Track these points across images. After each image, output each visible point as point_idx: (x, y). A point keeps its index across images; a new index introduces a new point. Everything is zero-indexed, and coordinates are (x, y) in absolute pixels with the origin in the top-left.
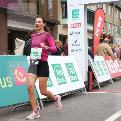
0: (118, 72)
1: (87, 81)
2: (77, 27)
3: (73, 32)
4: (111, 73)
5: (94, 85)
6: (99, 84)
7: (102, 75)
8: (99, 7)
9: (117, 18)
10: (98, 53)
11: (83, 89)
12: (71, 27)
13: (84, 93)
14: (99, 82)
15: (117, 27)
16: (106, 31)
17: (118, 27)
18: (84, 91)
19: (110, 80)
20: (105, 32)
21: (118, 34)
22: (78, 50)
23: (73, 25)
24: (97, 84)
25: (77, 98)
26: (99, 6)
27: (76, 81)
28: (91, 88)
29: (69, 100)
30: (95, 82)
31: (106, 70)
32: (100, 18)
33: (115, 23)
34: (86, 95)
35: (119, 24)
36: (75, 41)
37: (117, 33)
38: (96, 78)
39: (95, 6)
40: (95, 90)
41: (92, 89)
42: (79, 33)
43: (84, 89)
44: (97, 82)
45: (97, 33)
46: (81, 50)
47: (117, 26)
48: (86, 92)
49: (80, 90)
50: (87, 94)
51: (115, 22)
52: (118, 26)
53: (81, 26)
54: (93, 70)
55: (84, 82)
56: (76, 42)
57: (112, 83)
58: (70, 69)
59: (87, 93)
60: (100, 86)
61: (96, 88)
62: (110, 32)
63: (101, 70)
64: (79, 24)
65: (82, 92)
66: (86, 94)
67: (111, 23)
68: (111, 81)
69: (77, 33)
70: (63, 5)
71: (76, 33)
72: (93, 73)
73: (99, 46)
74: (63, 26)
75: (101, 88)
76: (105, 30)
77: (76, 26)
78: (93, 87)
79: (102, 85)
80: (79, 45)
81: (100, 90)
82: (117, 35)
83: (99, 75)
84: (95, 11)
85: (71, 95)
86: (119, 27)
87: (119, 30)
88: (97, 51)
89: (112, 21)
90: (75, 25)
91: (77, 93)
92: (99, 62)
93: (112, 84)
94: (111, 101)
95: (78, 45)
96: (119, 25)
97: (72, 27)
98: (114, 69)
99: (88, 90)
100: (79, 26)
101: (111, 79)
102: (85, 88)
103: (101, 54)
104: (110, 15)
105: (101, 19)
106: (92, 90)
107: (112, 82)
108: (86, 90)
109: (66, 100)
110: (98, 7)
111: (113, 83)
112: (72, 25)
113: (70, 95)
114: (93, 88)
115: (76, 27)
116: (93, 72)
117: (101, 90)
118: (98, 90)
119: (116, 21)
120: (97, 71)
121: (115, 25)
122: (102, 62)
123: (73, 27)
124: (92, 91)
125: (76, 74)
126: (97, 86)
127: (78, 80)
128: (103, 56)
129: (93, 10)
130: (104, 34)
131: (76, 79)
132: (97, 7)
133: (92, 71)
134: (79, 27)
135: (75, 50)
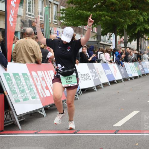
4: (42, 97)
5: (7, 120)
6: (18, 118)
10: (15, 59)
14: (18, 114)
15: (54, 7)
16: (33, 14)
17: (56, 6)
19: (39, 109)
20: (33, 16)
21: (56, 21)
24: (14, 118)
30: (10, 115)
31: (31, 90)
35: (59, 2)
37: (55, 19)
40: (10, 130)
41: (3, 129)
44: (13, 114)
47: (54, 4)
52: (57, 5)
54: (5, 91)
57: (43, 115)
60: (20, 122)
62: (43, 17)
63: (23, 91)
68: (41, 111)
72: (5, 97)
75: (21, 126)
76: (33, 12)
78: (5, 124)
83: (17, 101)
86: (60, 7)
87: (58, 12)
92: (18, 75)
93: (43, 118)
98: (47, 88)
101: (41, 108)
103: (22, 59)
106: (3, 131)
107: (44, 113)
111: (45, 116)
114: (5, 127)
116: (6, 94)
117: (21, 130)
118: (16, 130)
120: (14, 92)
121: (52, 3)
122: (24, 75)
126: (14, 122)
128: (25, 62)
130: (31, 20)
133: (4, 94)
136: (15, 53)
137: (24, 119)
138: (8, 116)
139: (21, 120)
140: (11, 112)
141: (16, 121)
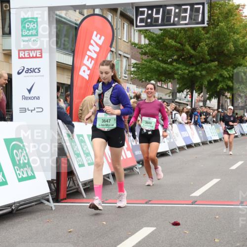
1: (55, 178)
2: (33, 57)
3: (23, 68)
4: (110, 161)
5: (70, 187)
6: (82, 185)
7: (90, 164)
9: (125, 39)
10: (81, 117)
11: (44, 197)
12: (19, 58)
13: (47, 205)
14: (81, 181)
15: (124, 60)
18: (48, 201)
21: (127, 76)
22: (34, 110)
23: (23, 52)
24: (78, 185)
25: (30, 216)
26: (86, 12)
27: (30, 179)
28: (63, 194)
29: (11, 223)
30: (73, 181)
32: (96, 36)
33: (120, 51)
34: (52, 209)
35: (129, 54)
36: (29, 89)
37: (125, 73)
38: (75, 172)
39: (78, 11)
40: (73, 198)
41: (65, 197)
42: (37, 71)
43: (48, 197)
44: (77, 180)
45: (84, 71)
46: (41, 110)
47: (125, 56)
48: (52, 204)
49: (39, 200)
50: (54, 208)
51: (122, 49)
52: (128, 58)
53: (41, 54)
54: (68, 154)
55: (48, 182)
56: (29, 91)
57: (111, 182)
58: (15, 151)
59: (55, 206)
60: (84, 189)
61: (74, 194)
63: (87, 154)
64: (38, 51)
65: (42, 203)
66: (52, 207)
67: (113, 52)
68: (109, 178)
69: (34, 71)
70: (4, 5)
71: (30, 71)
72: (68, 160)
74: (4, 54)
75: (86, 194)
77: (31, 56)
78: (67, 191)
79: (88, 188)
80: (38, 98)
81: (84, 197)
82: (125, 77)
83: (82, 165)
85: (17, 210)
86: (131, 61)
87: (128, 65)
88: (81, 112)
90: (29, 53)
91: (32, 206)
92: (82, 136)
93: (110, 185)
94: (104, 223)
95: (34, 98)
96: (129, 56)
97: (21, 56)
99: (56, 200)
100: (38, 56)
101: (108, 175)
102: (50, 195)
106: (65, 199)
107: (111, 180)
108: (53, 199)
109: (5, 222)
110: (84, 15)
111: (112, 183)
112: (21, 52)
113: (14, 212)
114: (68, 195)
115: (30, 58)
116: (69, 158)
117: (86, 198)
118: (80, 199)
119: (122, 47)
120: (78, 155)
121: (122, 56)
122: (89, 136)
123: (23, 56)
124: (66, 201)
125: (29, 164)
126: (77, 189)
127: (33, 177)
131: (30, 175)
132: (81, 13)
133: (67, 157)
134: (36, 57)
135: (28, 110)
136: (81, 110)
137: (89, 186)
138: (71, 182)
139: (85, 187)
140: (74, 178)
141: (79, 188)
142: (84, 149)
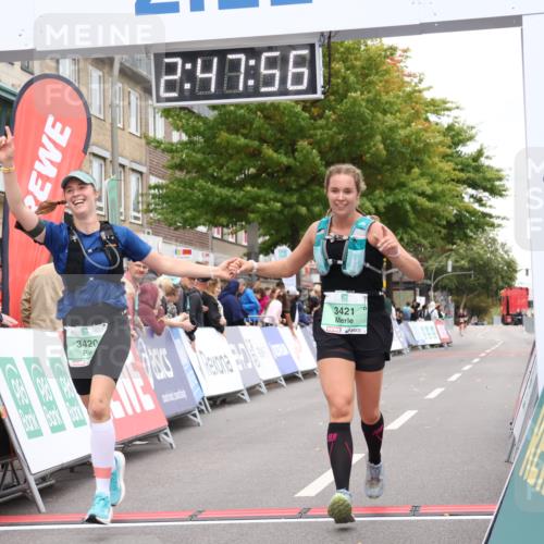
0: (138, 410)
5: (7, 487)
6: (36, 480)
7: (55, 429)
8: (37, 72)
9: (133, 130)
14: (34, 471)
15: (133, 178)
17: (139, 176)
21: (140, 215)
24: (26, 481)
26: (38, 68)
30: (14, 471)
32: (53, 126)
33: (122, 156)
35: (145, 165)
37: (136, 210)
38: (18, 451)
39: (18, 65)
44: (22, 469)
47: (133, 170)
51: (126, 153)
52: (141, 173)
54: (1, 408)
60: (40, 491)
62: (102, 204)
63: (50, 405)
67: (104, 159)
73: (32, 276)
75: (44, 503)
78: (1, 497)
79: (51, 487)
81: (39, 511)
82: (136, 218)
83: (35, 434)
84: (17, 91)
86: (147, 181)
88: (27, 305)
89: (109, 145)
96: (143, 169)
104: (98, 115)
105: (62, 132)
110: (32, 74)
114: (1, 505)
116: (5, 417)
117: (45, 513)
118: (30, 513)
119: (127, 148)
121: (127, 169)
122: (53, 361)
126: (24, 491)
128: (54, 327)
129: (9, 87)
136: (28, 301)
137: (53, 482)
138: (9, 474)
139: (44, 485)
140: (16, 463)
141: (30, 488)
142: (42, 393)
